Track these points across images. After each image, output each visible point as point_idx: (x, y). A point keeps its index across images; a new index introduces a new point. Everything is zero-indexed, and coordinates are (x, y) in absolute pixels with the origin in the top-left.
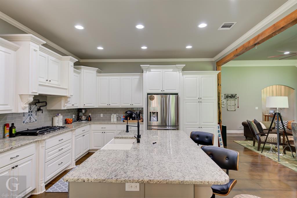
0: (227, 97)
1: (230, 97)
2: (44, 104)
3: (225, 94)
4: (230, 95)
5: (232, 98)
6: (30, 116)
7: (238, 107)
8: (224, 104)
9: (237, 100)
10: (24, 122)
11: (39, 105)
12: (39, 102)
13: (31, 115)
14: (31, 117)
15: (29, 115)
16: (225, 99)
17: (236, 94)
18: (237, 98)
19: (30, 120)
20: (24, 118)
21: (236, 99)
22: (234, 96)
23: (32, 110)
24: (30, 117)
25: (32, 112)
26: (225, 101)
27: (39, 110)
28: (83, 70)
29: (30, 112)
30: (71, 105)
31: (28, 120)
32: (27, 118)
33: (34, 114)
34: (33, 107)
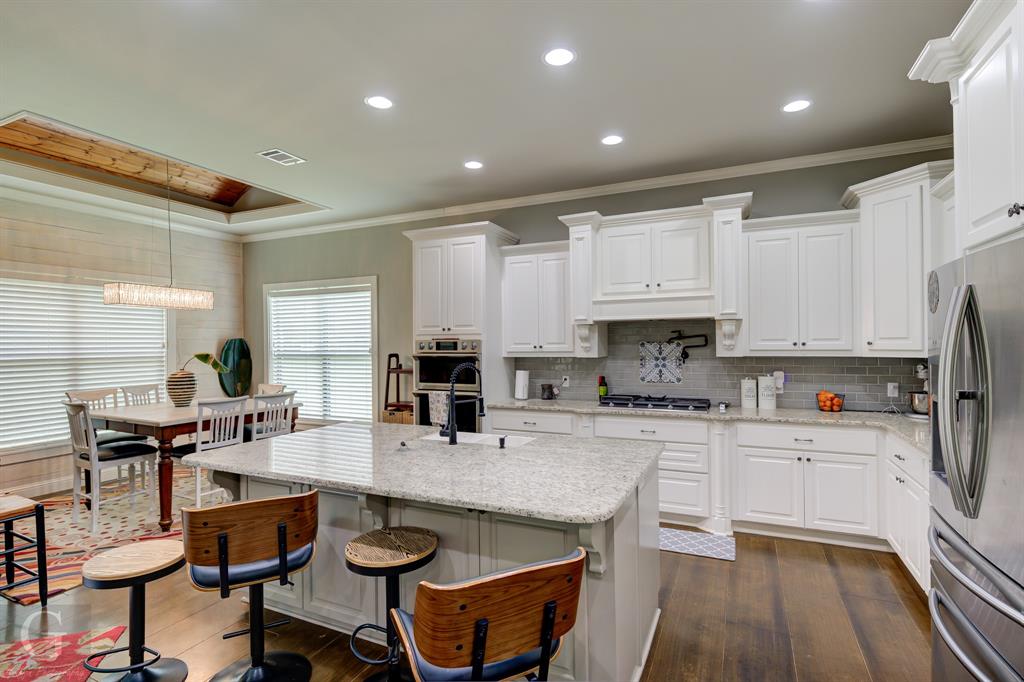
2: (701, 341)
6: (660, 368)
10: (643, 379)
11: (683, 343)
12: (681, 337)
13: (664, 366)
14: (664, 370)
15: (657, 366)
19: (661, 376)
20: (643, 370)
23: (664, 355)
24: (661, 371)
25: (664, 359)
27: (685, 355)
28: (863, 201)
29: (660, 358)
30: (788, 345)
31: (654, 375)
32: (650, 371)
33: (671, 365)
34: (668, 349)
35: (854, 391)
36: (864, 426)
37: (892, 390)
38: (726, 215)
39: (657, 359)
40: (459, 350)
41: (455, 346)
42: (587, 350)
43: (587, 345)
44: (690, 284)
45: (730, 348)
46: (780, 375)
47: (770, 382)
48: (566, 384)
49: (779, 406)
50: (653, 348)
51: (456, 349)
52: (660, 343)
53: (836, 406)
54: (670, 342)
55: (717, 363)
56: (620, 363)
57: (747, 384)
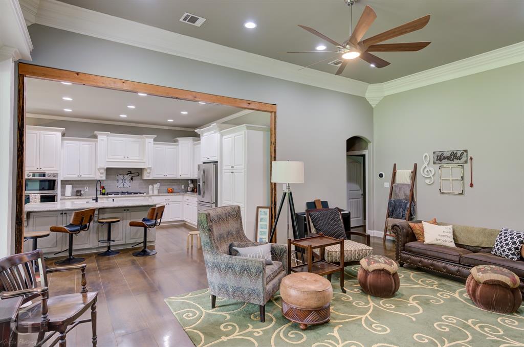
0: (440, 159)
1: (449, 158)
2: (137, 174)
3: (434, 153)
4: (448, 154)
5: (453, 160)
7: (472, 185)
8: (431, 175)
9: (467, 166)
10: (117, 187)
11: (132, 175)
12: (131, 173)
13: (125, 182)
15: (122, 182)
16: (434, 163)
17: (466, 151)
18: (469, 161)
19: (124, 186)
20: (118, 184)
21: (466, 162)
22: (459, 155)
24: (124, 184)
26: (433, 168)
27: (132, 179)
28: (179, 142)
29: (124, 180)
30: (162, 176)
31: (121, 185)
32: (120, 184)
33: (127, 182)
34: (126, 177)
35: (175, 187)
36: (180, 195)
37: (183, 187)
38: (149, 140)
39: (123, 180)
40: (46, 177)
41: (44, 175)
42: (101, 177)
43: (102, 175)
44: (137, 158)
45: (149, 176)
46: (159, 184)
47: (157, 186)
48: (87, 190)
49: (159, 193)
50: (121, 177)
51: (45, 176)
52: (124, 175)
53: (171, 192)
54: (127, 174)
55: (142, 181)
56: (109, 182)
57: (150, 187)
